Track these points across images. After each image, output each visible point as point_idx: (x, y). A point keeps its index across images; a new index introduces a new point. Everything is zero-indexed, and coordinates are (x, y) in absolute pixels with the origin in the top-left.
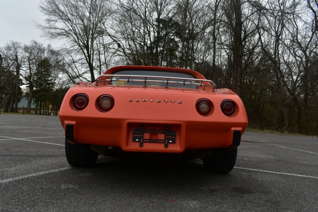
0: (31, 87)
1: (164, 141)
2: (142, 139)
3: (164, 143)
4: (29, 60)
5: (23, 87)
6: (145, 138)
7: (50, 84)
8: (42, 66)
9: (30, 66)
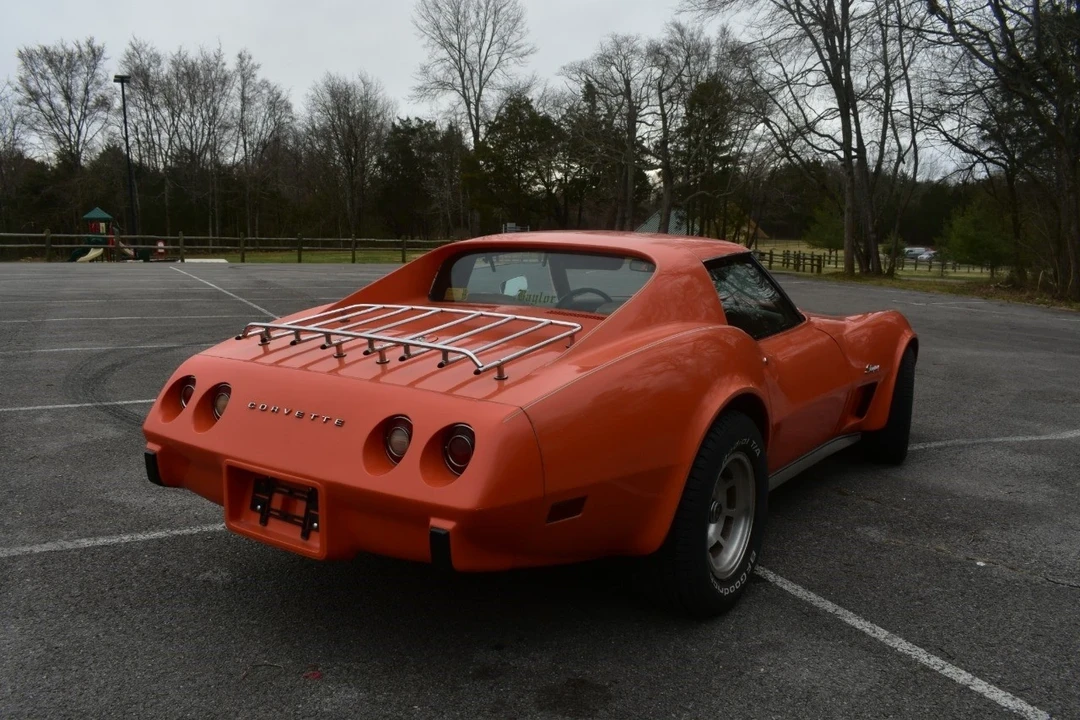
0: (668, 174)
1: (301, 521)
2: (267, 507)
3: (303, 526)
4: (660, 91)
5: (652, 175)
6: (273, 506)
7: (727, 160)
8: (703, 105)
9: (662, 109)
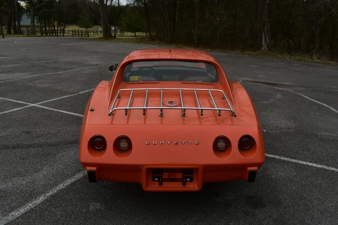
1: (181, 180)
2: (161, 178)
3: (182, 181)
6: (164, 177)
